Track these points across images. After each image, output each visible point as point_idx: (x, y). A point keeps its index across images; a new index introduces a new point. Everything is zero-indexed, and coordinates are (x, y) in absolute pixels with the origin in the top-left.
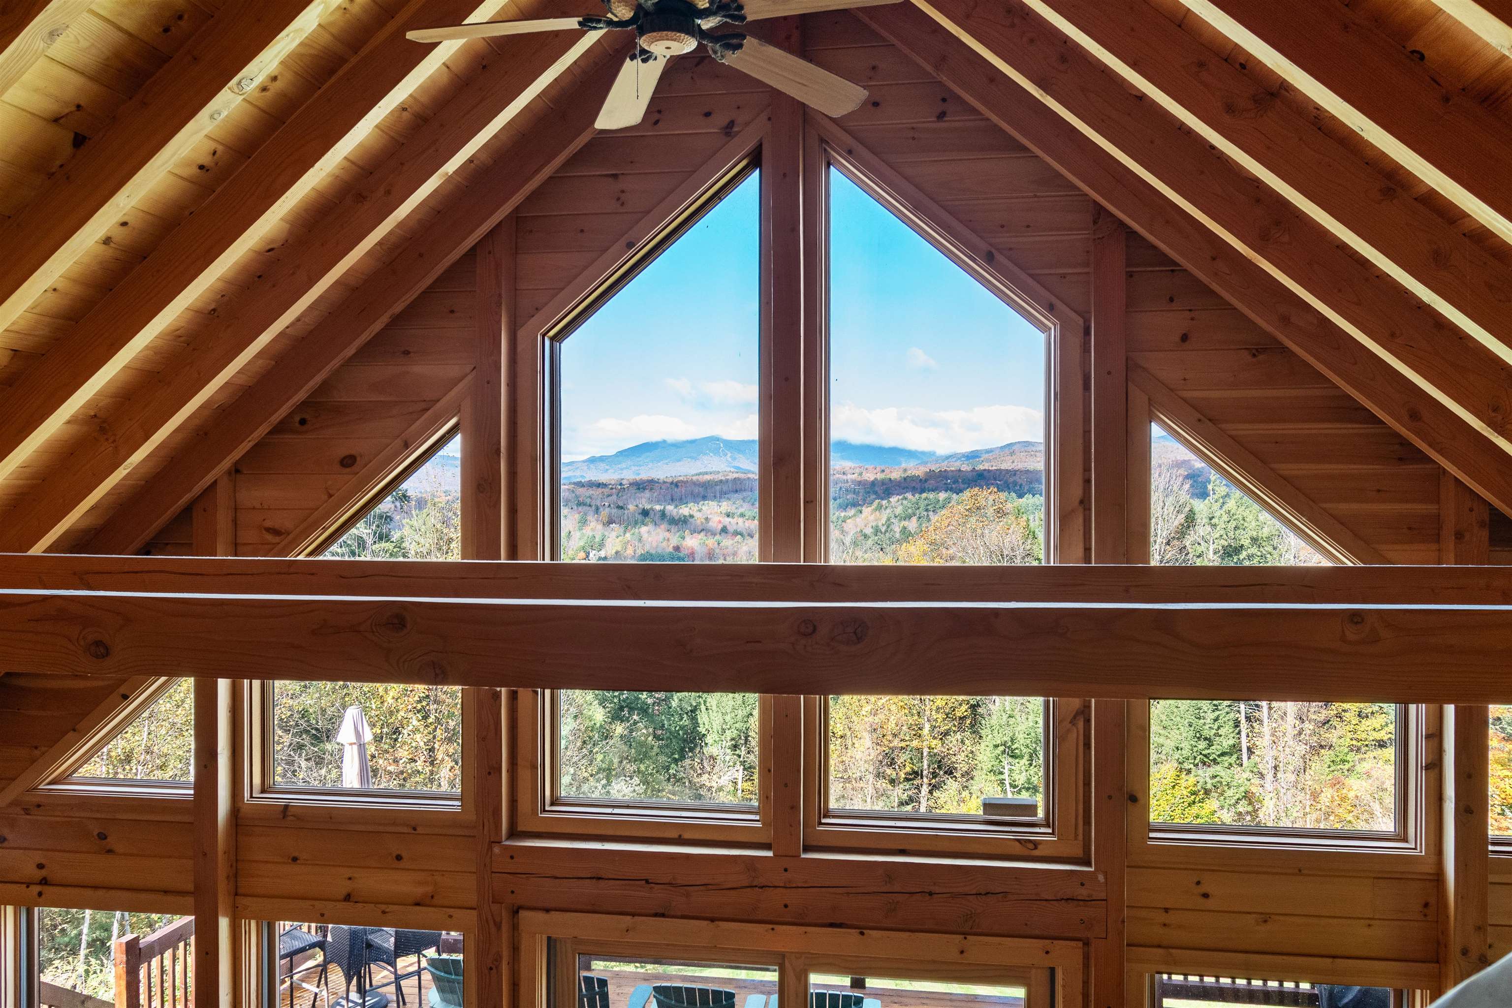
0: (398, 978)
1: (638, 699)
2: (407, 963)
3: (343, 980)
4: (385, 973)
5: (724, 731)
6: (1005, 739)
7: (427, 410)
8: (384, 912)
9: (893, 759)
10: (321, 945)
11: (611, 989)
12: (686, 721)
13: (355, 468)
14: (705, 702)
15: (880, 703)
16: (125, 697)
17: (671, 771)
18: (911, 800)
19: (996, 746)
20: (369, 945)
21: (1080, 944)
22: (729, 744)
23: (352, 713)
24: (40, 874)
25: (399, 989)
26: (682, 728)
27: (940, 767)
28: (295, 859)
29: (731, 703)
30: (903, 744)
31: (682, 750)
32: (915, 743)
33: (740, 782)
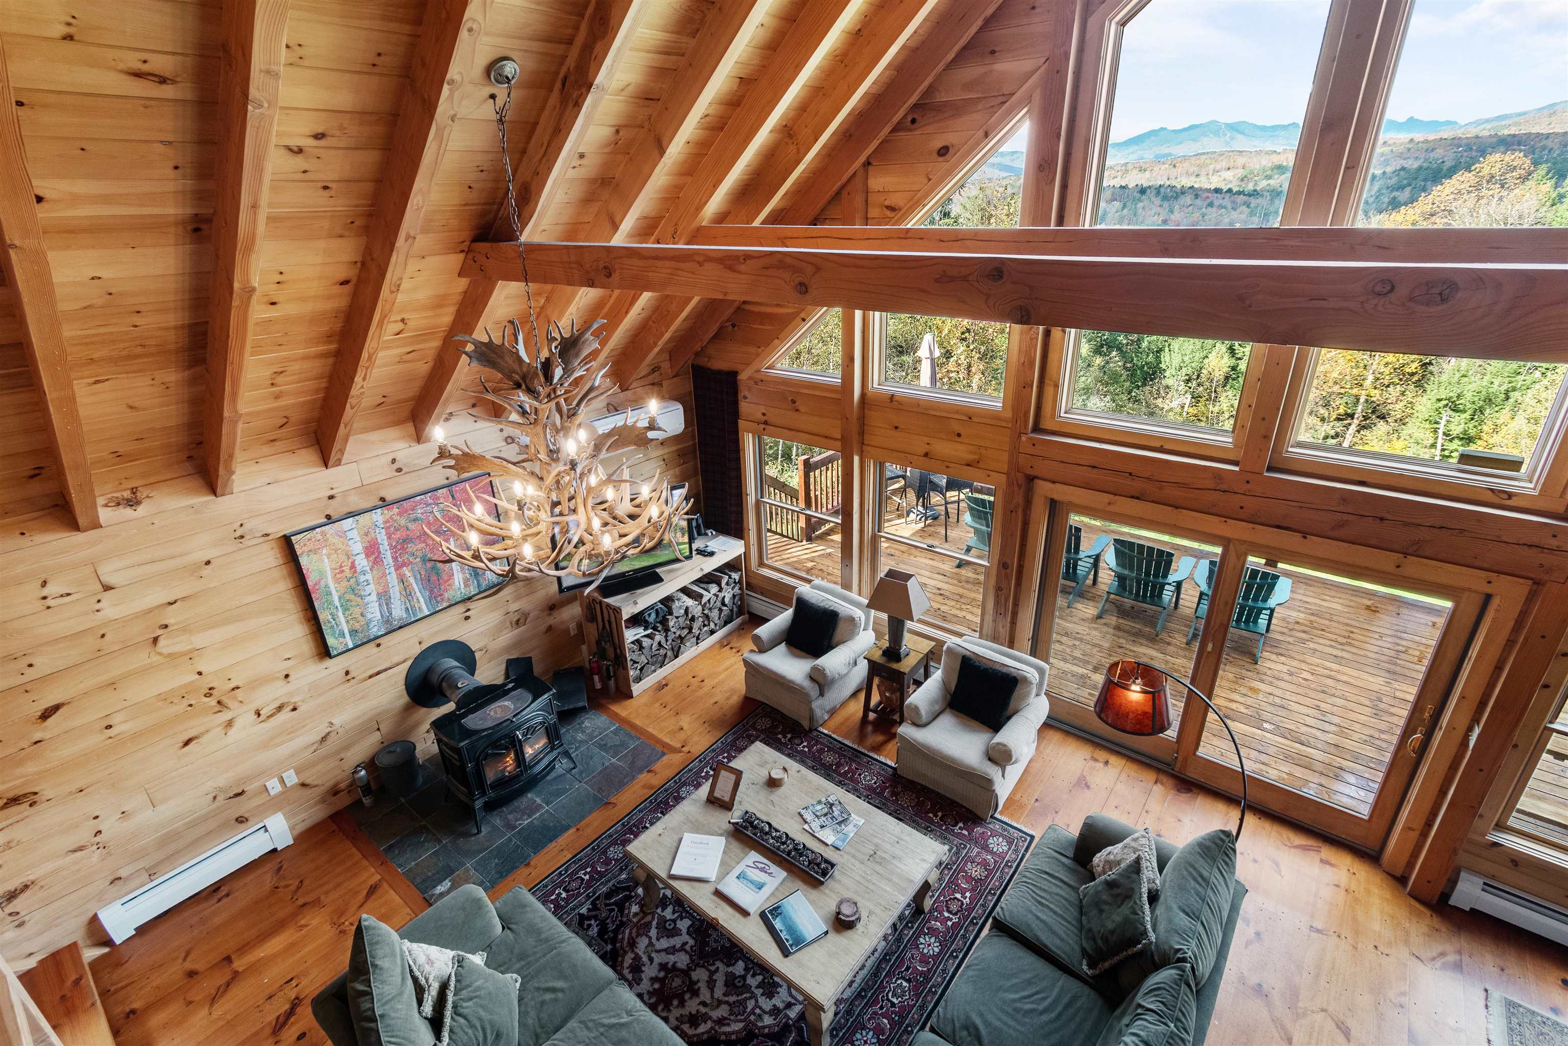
0: (947, 503)
1: (1116, 340)
2: (952, 495)
3: (915, 498)
4: (938, 498)
5: (1181, 368)
6: (1451, 394)
7: (1004, 103)
8: (948, 467)
9: (1329, 402)
10: (904, 477)
11: (1083, 534)
12: (1151, 358)
13: (948, 157)
14: (1169, 345)
15: (1329, 356)
16: (804, 320)
17: (1133, 394)
18: (1337, 435)
19: (1439, 400)
20: (931, 482)
21: (1530, 582)
22: (1184, 378)
23: (928, 338)
24: (764, 418)
25: (946, 509)
26: (1147, 363)
27: (1373, 412)
28: (896, 428)
29: (1191, 347)
30: (1342, 391)
31: (1145, 379)
32: (1355, 391)
33: (1186, 406)
